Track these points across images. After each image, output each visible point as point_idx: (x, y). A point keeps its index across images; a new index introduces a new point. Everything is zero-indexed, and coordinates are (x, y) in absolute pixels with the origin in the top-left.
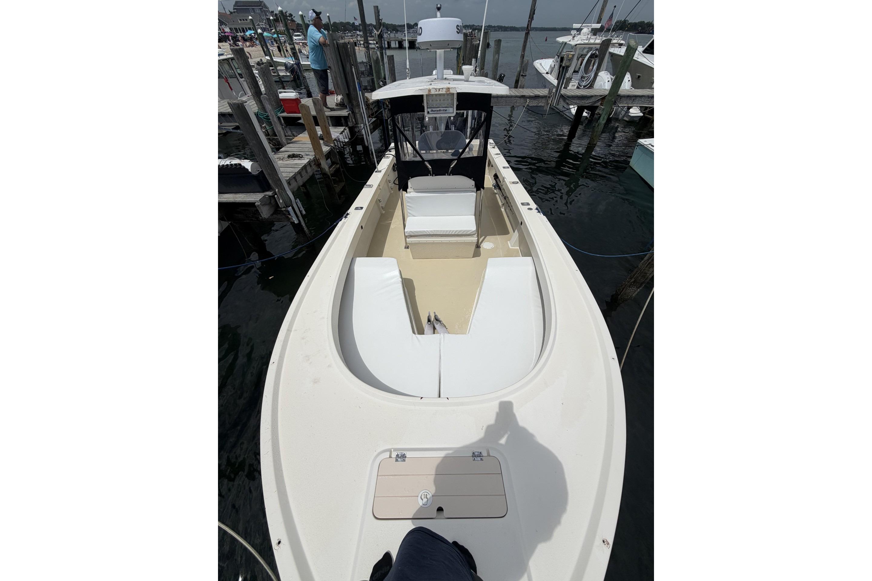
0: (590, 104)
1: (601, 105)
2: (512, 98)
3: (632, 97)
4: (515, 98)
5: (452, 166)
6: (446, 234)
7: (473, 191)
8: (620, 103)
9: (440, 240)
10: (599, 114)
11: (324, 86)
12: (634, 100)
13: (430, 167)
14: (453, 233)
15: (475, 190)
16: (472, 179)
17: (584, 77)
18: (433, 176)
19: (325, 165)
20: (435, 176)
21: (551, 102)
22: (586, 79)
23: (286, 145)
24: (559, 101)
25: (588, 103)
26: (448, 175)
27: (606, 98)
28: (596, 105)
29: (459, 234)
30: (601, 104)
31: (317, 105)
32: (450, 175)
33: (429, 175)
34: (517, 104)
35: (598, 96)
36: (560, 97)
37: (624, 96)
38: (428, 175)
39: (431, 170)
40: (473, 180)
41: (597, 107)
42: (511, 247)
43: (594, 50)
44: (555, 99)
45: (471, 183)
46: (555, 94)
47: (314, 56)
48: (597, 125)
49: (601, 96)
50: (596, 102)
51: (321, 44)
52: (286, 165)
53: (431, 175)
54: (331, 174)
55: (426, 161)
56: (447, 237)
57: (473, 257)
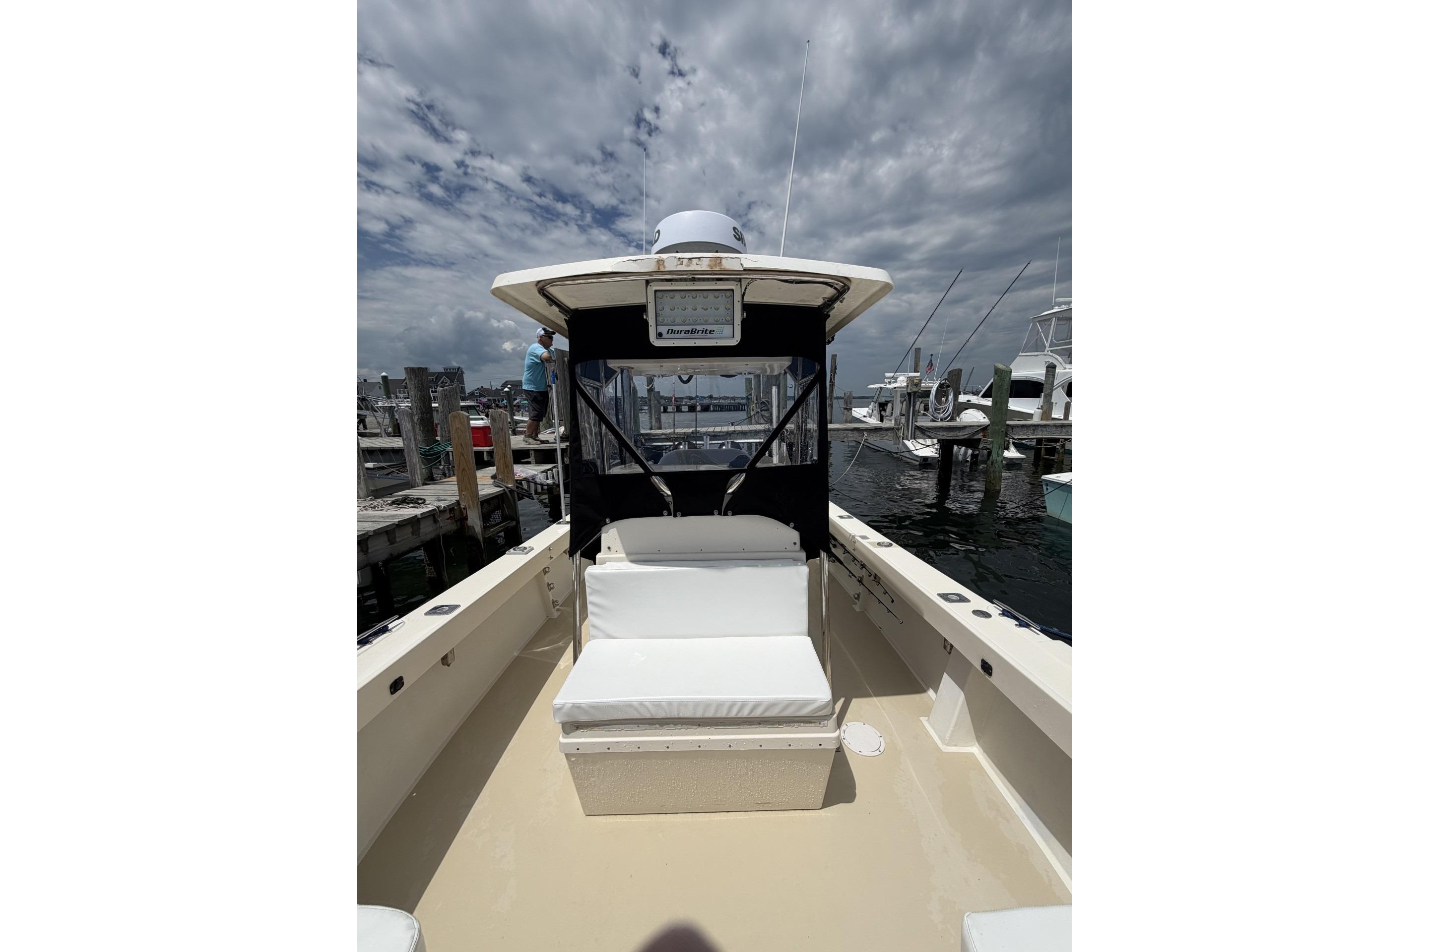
0: (967, 436)
1: (984, 438)
2: (840, 431)
3: (1030, 426)
4: (843, 432)
5: (730, 491)
6: (719, 715)
7: (796, 561)
8: (1014, 434)
9: (693, 742)
10: (988, 449)
11: (536, 411)
12: (1034, 430)
13: (669, 493)
14: (745, 713)
15: (803, 555)
16: (792, 525)
17: (939, 409)
18: (675, 516)
19: (474, 520)
20: (682, 516)
21: (903, 435)
22: (942, 410)
23: (418, 486)
24: (915, 433)
25: (961, 436)
26: (720, 514)
27: (989, 428)
28: (976, 437)
29: (767, 714)
30: (984, 436)
31: (497, 421)
32: (726, 514)
33: (665, 512)
34: (848, 438)
35: (974, 426)
36: (915, 428)
37: (1017, 426)
38: (662, 515)
39: (670, 499)
40: (794, 528)
41: (979, 440)
42: (946, 749)
43: (943, 380)
44: (908, 431)
45: (789, 536)
46: (906, 425)
47: (530, 376)
48: (990, 463)
49: (980, 426)
50: (974, 434)
51: (542, 359)
52: (370, 517)
53: (669, 514)
54: (484, 539)
55: (656, 474)
56: (721, 729)
57: (826, 804)
